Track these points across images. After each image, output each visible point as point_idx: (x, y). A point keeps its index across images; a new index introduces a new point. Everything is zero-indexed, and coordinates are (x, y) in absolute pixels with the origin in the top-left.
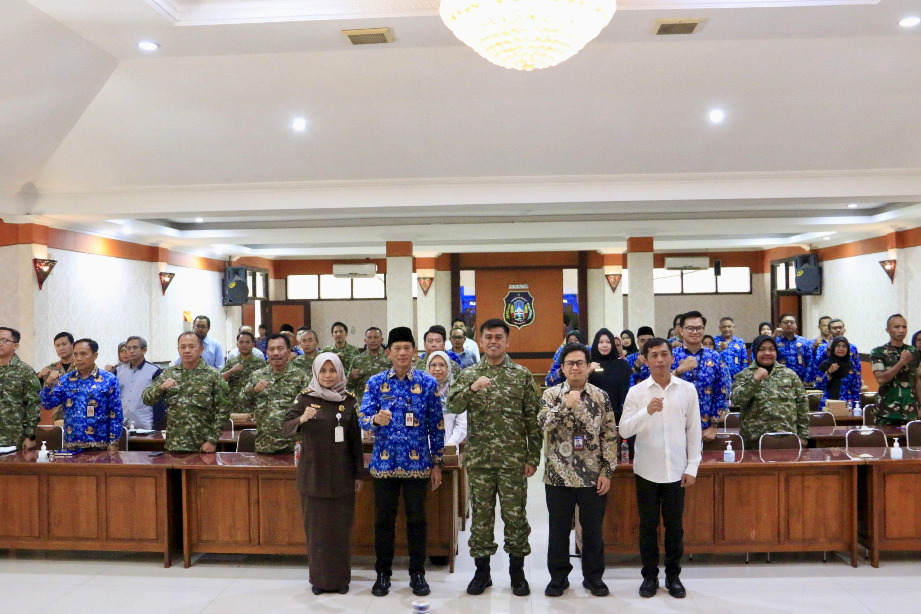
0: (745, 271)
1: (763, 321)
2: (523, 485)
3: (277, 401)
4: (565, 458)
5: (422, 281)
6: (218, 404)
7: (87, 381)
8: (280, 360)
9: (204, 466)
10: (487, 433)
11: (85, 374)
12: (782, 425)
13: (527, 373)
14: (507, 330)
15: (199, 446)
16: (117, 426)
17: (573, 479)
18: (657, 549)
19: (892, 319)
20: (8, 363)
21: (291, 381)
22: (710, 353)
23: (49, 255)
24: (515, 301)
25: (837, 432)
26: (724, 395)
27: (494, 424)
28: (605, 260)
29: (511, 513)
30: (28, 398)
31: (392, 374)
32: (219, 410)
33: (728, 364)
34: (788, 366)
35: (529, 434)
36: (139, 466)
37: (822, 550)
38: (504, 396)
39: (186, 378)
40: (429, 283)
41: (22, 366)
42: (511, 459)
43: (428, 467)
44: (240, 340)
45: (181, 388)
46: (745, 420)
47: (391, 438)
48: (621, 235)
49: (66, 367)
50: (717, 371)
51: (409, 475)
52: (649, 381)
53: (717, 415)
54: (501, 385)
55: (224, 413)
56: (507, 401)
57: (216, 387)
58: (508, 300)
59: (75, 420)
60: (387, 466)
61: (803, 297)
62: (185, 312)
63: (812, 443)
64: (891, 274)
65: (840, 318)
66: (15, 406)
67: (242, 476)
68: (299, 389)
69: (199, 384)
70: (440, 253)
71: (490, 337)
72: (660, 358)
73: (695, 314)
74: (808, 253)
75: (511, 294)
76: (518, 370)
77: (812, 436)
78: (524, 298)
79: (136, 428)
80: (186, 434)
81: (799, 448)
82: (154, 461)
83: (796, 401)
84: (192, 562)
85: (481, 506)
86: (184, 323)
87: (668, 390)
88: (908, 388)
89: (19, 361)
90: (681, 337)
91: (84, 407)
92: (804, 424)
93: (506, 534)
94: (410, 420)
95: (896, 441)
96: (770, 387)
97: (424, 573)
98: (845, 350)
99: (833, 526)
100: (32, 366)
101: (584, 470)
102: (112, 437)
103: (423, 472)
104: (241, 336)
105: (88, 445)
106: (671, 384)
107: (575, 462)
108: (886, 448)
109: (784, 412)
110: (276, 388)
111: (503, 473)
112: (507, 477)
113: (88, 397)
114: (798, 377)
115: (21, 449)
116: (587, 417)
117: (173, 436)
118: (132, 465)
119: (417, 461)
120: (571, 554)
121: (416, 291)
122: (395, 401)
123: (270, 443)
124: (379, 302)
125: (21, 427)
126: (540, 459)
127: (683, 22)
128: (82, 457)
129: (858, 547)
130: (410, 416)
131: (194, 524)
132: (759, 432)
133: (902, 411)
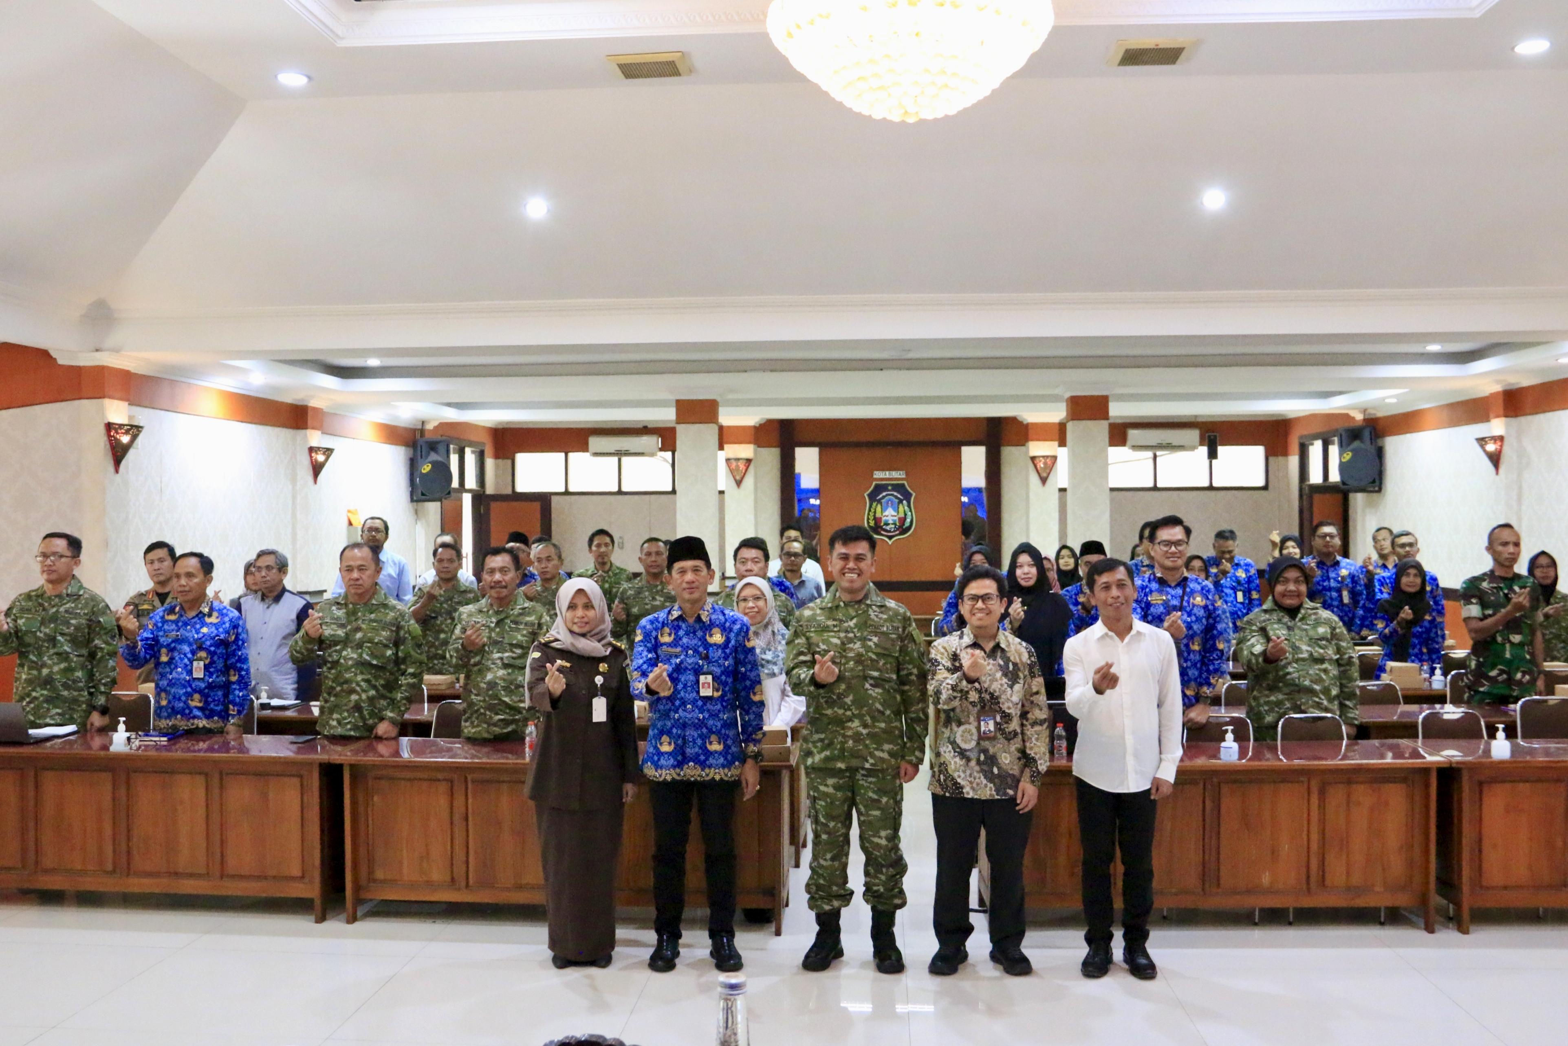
0: (1258, 452)
1: (1286, 533)
2: (896, 794)
3: (499, 655)
4: (966, 750)
5: (734, 464)
6: (404, 660)
7: (193, 620)
8: (504, 590)
9: (380, 759)
10: (841, 712)
11: (191, 608)
12: (1315, 702)
13: (905, 613)
14: (873, 545)
15: (371, 729)
16: (241, 694)
17: (978, 784)
18: (1109, 900)
19: (1496, 531)
20: (64, 591)
21: (521, 623)
22: (1199, 583)
23: (131, 417)
24: (884, 497)
25: (1403, 714)
26: (1222, 651)
27: (851, 697)
28: (1031, 432)
29: (876, 840)
30: (96, 646)
31: (676, 614)
32: (406, 671)
33: (1226, 602)
34: (1326, 606)
35: (906, 712)
36: (274, 758)
37: (1378, 905)
38: (867, 652)
39: (353, 618)
40: (745, 468)
41: (86, 596)
42: (878, 754)
43: (737, 763)
44: (438, 557)
45: (346, 634)
46: (1255, 693)
47: (677, 716)
48: (1057, 391)
49: (162, 597)
50: (1210, 613)
51: (707, 775)
52: (1098, 629)
53: (1209, 684)
54: (862, 634)
55: (413, 675)
56: (872, 660)
57: (402, 633)
58: (873, 497)
59: (171, 684)
60: (672, 761)
61: (1352, 496)
62: (349, 511)
63: (1363, 732)
64: (1495, 459)
65: (1410, 530)
66: (75, 659)
67: (440, 776)
68: (534, 635)
69: (374, 629)
70: (762, 419)
71: (845, 557)
72: (1115, 592)
73: (1173, 521)
74: (1361, 423)
75: (877, 486)
76: (889, 609)
77: (1364, 720)
78: (898, 492)
79: (269, 697)
80: (352, 708)
81: (1343, 739)
82: (299, 751)
83: (1338, 663)
84: (359, 914)
85: (827, 829)
86: (348, 531)
87: (1128, 643)
88: (1521, 644)
89: (81, 587)
90: (1151, 558)
91: (188, 663)
92: (1348, 700)
93: (867, 874)
94: (707, 687)
95: (1501, 729)
96: (1297, 640)
97: (733, 936)
98: (1418, 581)
99: (1397, 865)
100: (103, 596)
101: (995, 770)
102: (231, 712)
103: (730, 770)
104: (440, 550)
105: (193, 724)
106: (1133, 632)
107: (982, 758)
108: (1483, 741)
109: (1319, 681)
110: (498, 634)
111: (863, 775)
112: (871, 783)
113: (195, 647)
114: (1341, 624)
115: (86, 731)
116: (1002, 685)
117: (331, 711)
118: (262, 757)
119: (720, 753)
120: (971, 907)
121: (723, 480)
122: (682, 657)
123: (485, 723)
124: (663, 497)
125: (86, 693)
126: (924, 753)
127: (1161, 46)
128: (183, 743)
129: (1436, 900)
130: (706, 679)
131: (362, 851)
132: (1278, 712)
133: (1510, 681)
